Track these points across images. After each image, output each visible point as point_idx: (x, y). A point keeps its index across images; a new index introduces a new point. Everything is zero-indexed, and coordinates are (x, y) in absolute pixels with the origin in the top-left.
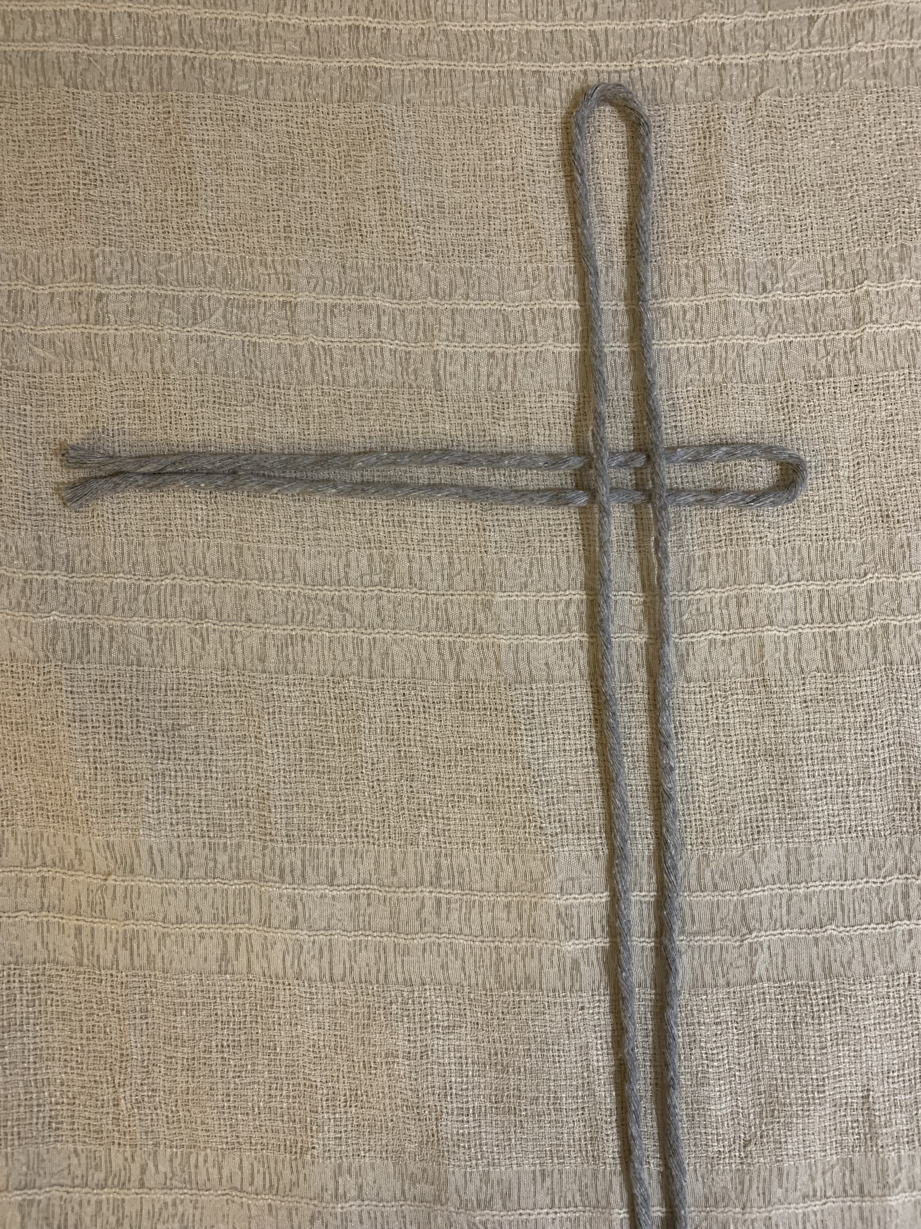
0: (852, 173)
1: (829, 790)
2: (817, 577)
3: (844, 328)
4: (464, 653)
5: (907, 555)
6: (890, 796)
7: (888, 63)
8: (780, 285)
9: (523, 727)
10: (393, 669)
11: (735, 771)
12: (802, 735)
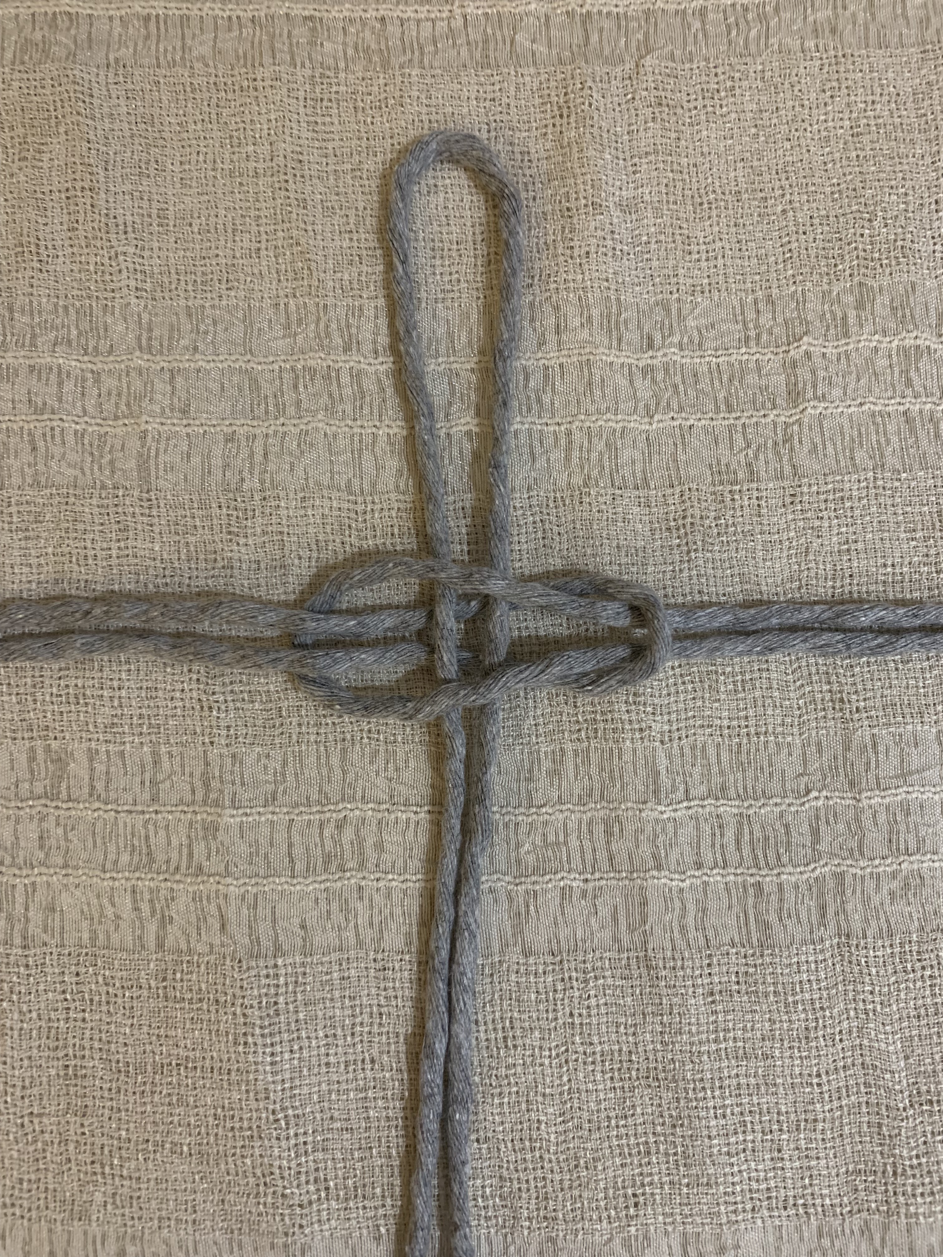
0: (784, 176)
1: (750, 1138)
2: (732, 793)
3: (774, 407)
4: (173, 906)
5: (873, 765)
6: (848, 1148)
7: (837, 17)
8: (676, 339)
9: (258, 1031)
10: (62, 933)
11: (599, 1102)
12: (704, 1048)
